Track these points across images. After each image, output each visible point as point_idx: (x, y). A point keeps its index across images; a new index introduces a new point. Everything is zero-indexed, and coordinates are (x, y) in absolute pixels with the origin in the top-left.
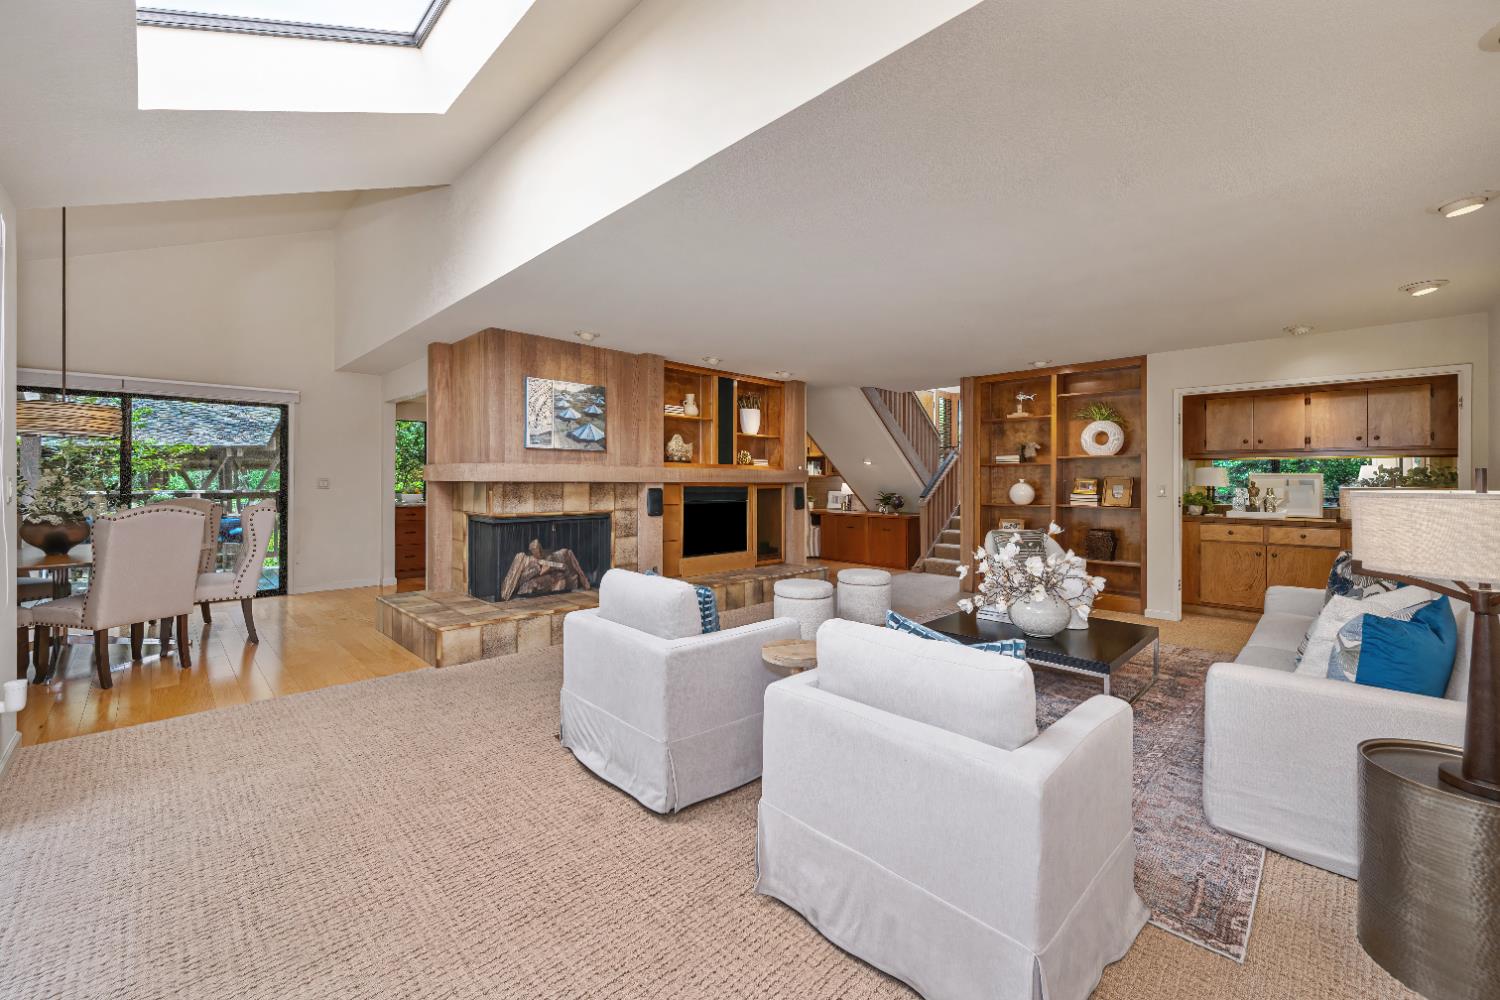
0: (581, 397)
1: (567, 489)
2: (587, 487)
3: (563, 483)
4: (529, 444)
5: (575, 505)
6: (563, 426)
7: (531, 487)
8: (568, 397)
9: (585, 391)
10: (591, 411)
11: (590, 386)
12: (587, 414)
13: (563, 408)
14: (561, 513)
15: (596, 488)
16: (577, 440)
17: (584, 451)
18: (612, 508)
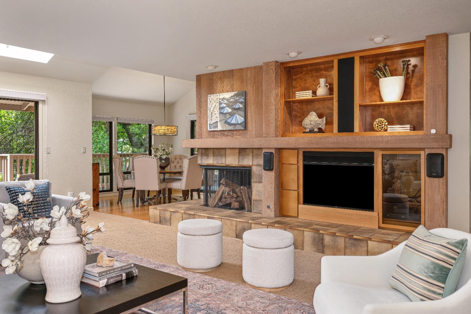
0: (231, 100)
1: (228, 151)
2: (237, 151)
3: (226, 148)
4: (209, 129)
5: (231, 161)
6: (223, 117)
7: (212, 151)
8: (226, 102)
9: (234, 96)
10: (237, 107)
11: (236, 93)
12: (235, 109)
13: (223, 108)
14: (225, 165)
15: (242, 151)
16: (230, 124)
17: (233, 130)
18: (251, 164)
